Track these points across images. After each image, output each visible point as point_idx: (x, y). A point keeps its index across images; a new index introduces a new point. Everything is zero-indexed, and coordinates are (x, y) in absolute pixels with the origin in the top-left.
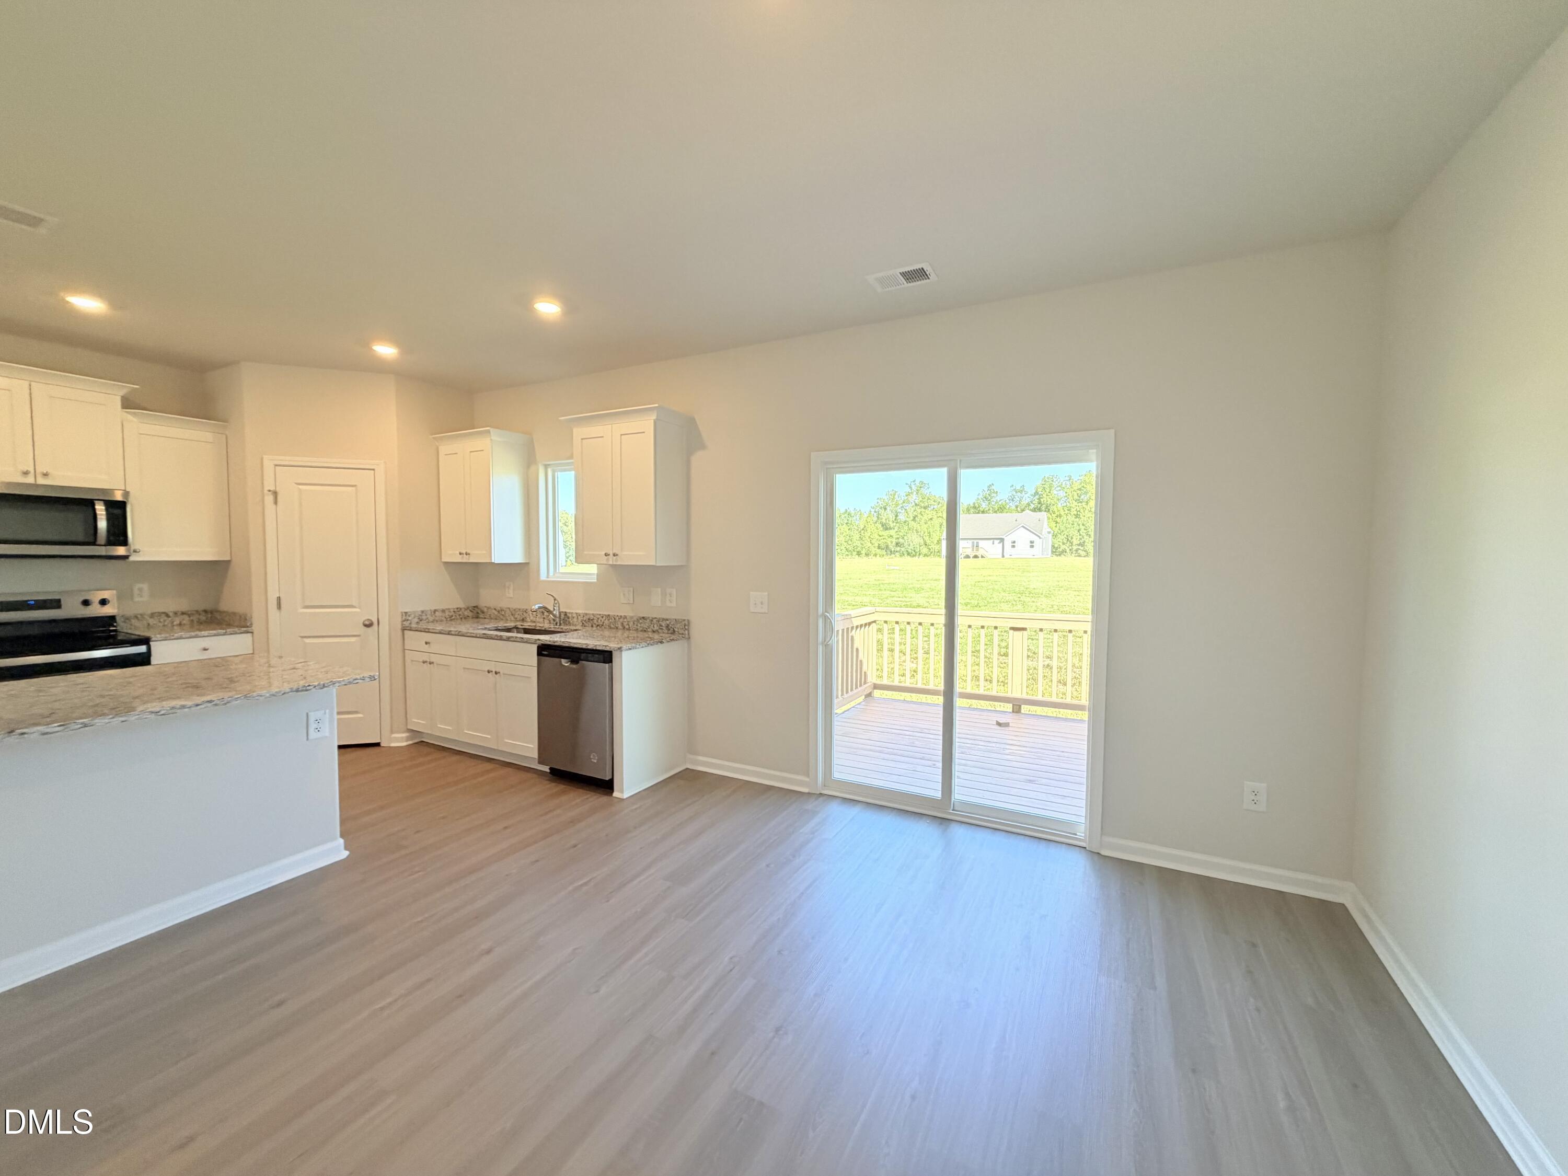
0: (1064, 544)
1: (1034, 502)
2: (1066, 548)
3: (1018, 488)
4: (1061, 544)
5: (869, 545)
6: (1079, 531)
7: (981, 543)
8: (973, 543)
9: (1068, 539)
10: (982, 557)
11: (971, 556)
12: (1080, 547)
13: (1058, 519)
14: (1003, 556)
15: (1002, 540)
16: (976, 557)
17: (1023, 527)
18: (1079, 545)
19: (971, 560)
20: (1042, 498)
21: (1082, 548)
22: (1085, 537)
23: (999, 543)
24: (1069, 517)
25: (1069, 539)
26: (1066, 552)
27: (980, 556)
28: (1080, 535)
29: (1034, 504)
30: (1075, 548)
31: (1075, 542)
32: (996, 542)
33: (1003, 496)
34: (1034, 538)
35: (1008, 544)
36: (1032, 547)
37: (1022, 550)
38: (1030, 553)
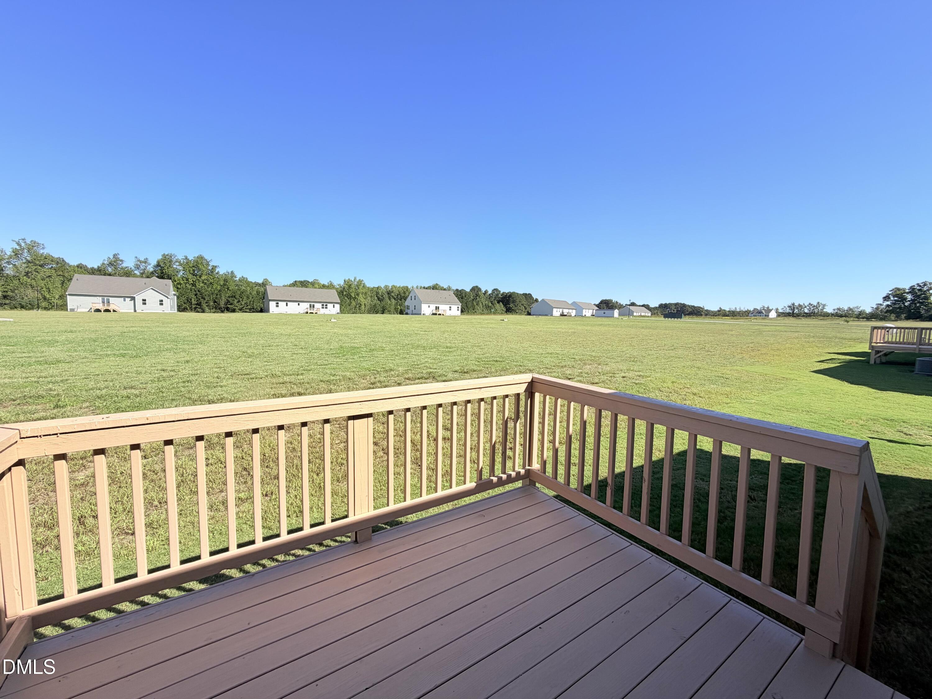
0: (185, 303)
1: (157, 272)
2: (187, 307)
3: (142, 259)
4: (182, 303)
6: (196, 295)
7: (110, 300)
8: (103, 300)
9: (188, 300)
10: (114, 311)
11: (102, 310)
12: (198, 306)
13: (179, 286)
14: (135, 311)
15: (133, 299)
16: (107, 311)
17: (152, 289)
18: (197, 304)
19: (103, 313)
20: (164, 269)
21: (199, 307)
22: (201, 299)
23: (130, 300)
24: (188, 285)
26: (187, 309)
27: (112, 310)
28: (197, 298)
29: (157, 273)
30: (194, 306)
31: (194, 302)
32: (128, 300)
33: (128, 264)
34: (162, 297)
35: (139, 301)
36: (162, 304)
37: (153, 307)
38: (159, 309)
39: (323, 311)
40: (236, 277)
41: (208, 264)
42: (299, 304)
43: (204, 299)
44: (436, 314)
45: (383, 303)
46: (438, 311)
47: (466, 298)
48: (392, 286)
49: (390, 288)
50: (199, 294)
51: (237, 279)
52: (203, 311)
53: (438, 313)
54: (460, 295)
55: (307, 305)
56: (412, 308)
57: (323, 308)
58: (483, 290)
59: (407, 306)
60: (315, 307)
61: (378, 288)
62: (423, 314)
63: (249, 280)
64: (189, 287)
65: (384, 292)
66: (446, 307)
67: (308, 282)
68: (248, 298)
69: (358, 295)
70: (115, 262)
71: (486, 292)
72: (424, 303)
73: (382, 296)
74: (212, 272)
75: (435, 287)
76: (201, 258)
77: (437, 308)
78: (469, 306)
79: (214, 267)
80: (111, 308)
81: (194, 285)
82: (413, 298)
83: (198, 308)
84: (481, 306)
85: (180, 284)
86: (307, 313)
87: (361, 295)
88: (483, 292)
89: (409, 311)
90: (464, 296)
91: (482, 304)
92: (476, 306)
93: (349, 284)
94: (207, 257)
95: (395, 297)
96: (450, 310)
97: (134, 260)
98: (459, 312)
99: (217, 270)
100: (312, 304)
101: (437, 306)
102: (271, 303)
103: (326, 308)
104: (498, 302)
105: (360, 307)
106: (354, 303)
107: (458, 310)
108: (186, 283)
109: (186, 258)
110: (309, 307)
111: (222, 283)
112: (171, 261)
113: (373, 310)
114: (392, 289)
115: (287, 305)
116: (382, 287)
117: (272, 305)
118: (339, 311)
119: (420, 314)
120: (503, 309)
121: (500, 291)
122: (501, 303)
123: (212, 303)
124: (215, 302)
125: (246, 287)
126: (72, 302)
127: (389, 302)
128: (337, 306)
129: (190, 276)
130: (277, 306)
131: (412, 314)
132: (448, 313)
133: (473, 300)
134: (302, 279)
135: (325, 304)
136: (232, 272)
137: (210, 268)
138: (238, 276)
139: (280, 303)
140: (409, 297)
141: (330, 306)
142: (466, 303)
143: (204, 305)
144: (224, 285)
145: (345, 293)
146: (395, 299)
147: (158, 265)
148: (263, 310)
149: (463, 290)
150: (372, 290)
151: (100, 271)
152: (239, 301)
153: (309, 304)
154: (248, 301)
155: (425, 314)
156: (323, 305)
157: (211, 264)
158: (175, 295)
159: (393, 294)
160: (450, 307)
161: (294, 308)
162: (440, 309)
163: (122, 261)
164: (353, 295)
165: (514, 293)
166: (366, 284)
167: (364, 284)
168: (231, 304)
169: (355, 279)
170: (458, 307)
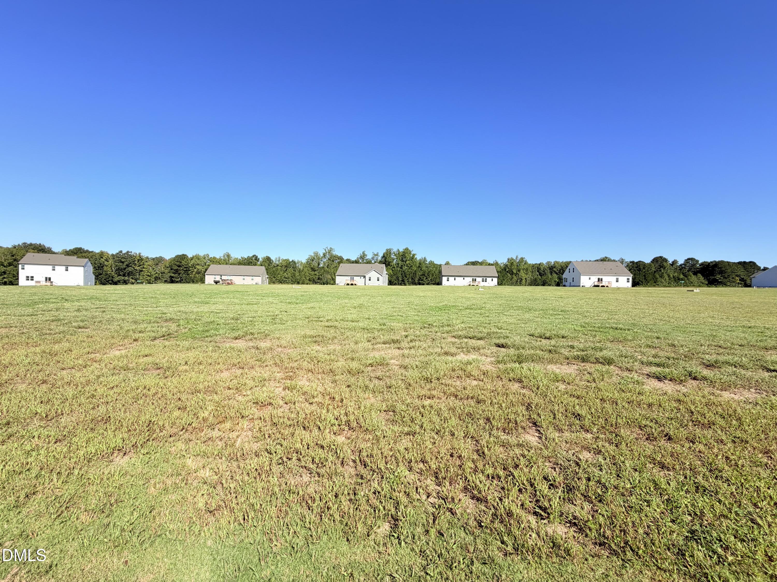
0: (395, 280)
1: (383, 260)
2: (395, 282)
3: (376, 253)
4: (392, 280)
5: (304, 278)
6: (402, 274)
7: (355, 278)
8: (352, 278)
10: (355, 285)
11: (350, 284)
13: (393, 269)
14: (365, 285)
15: (365, 277)
16: (352, 284)
17: (376, 271)
18: (402, 281)
19: (350, 286)
20: (386, 259)
22: (404, 277)
23: (363, 278)
24: (398, 268)
25: (398, 278)
28: (402, 276)
30: (400, 282)
31: (400, 279)
33: (369, 257)
34: (379, 276)
35: (367, 278)
36: (378, 280)
37: (374, 282)
38: (377, 283)
39: (483, 284)
40: (426, 261)
41: (410, 253)
42: (464, 279)
43: (406, 277)
44: (598, 286)
45: (544, 278)
46: (602, 283)
47: (644, 270)
48: (554, 262)
49: (552, 264)
50: (404, 275)
51: (428, 262)
52: (405, 285)
53: (601, 285)
54: (636, 267)
55: (470, 279)
56: (570, 280)
57: (483, 281)
58: (671, 260)
59: (565, 278)
60: (477, 280)
61: (540, 264)
62: (582, 286)
63: (435, 263)
64: (399, 269)
65: (546, 267)
66: (613, 279)
67: (478, 262)
68: (433, 275)
69: (519, 271)
70: (363, 257)
71: (674, 262)
72: (583, 275)
73: (544, 271)
74: (413, 258)
75: (603, 260)
76: (407, 249)
77: (600, 280)
78: (649, 279)
79: (414, 255)
80: (354, 283)
81: (401, 268)
82: (571, 271)
83: (403, 283)
84: (667, 279)
85: (394, 267)
86: (470, 285)
87: (522, 271)
88: (671, 262)
89: (566, 284)
90: (642, 268)
91: (669, 276)
92: (659, 279)
93: (511, 261)
94: (410, 249)
95: (557, 272)
96: (617, 281)
97: (372, 254)
98: (630, 284)
99: (416, 256)
100: (474, 278)
101: (600, 277)
102: (443, 278)
103: (486, 281)
104: (695, 274)
105: (520, 281)
106: (515, 278)
107: (628, 282)
108: (397, 267)
109: (398, 250)
110: (471, 280)
111: (418, 265)
112: (390, 253)
113: (534, 283)
114: (554, 265)
115: (455, 279)
116: (544, 263)
117: (444, 279)
118: (496, 284)
119: (579, 286)
120: (703, 281)
121: (697, 261)
122: (699, 275)
123: (410, 280)
124: (412, 279)
125: (433, 268)
126: (338, 279)
127: (550, 276)
128: (495, 280)
129: (400, 262)
130: (448, 280)
131: (570, 286)
132: (614, 285)
133: (655, 272)
134: (474, 260)
135: (484, 278)
136: (425, 258)
137: (411, 256)
138: (428, 260)
139: (450, 278)
140: (567, 270)
141: (489, 280)
142: (645, 276)
143: (406, 282)
144: (419, 267)
145: (507, 270)
146: (557, 274)
147: (384, 257)
148: (439, 283)
149: (640, 261)
150: (533, 266)
151: (356, 262)
152: (427, 278)
153: (472, 278)
154: (433, 278)
155: (584, 286)
156: (483, 279)
157: (412, 253)
158: (387, 274)
159: (555, 269)
160: (617, 279)
161: (460, 282)
162: (603, 280)
163: (366, 255)
164: (515, 271)
165: (722, 262)
166: (527, 261)
167: (526, 261)
168: (422, 280)
169: (517, 257)
170: (628, 279)
